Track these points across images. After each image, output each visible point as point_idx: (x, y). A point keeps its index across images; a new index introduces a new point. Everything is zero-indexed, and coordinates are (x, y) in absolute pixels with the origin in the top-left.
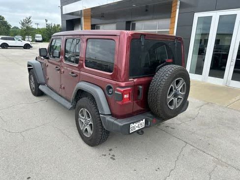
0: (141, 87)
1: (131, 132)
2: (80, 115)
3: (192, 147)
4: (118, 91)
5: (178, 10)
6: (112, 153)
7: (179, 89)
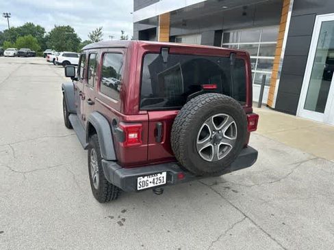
0: (160, 124)
1: (138, 189)
2: (92, 157)
3: (251, 225)
4: (121, 127)
5: (290, 14)
6: (124, 216)
7: (224, 131)
